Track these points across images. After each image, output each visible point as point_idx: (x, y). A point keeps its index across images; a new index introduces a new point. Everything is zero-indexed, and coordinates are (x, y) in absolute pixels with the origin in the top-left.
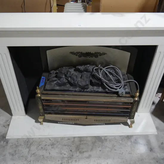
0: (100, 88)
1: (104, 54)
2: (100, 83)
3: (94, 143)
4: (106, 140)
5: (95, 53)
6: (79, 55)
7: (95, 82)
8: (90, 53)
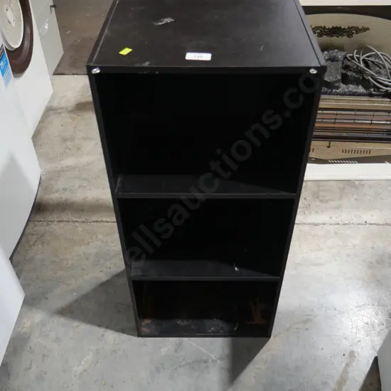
0: (360, 87)
1: (366, 29)
2: (361, 78)
3: (342, 189)
4: (363, 185)
5: (349, 28)
6: (318, 33)
7: (351, 76)
8: (340, 28)
